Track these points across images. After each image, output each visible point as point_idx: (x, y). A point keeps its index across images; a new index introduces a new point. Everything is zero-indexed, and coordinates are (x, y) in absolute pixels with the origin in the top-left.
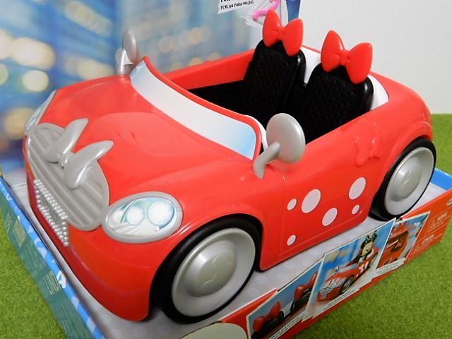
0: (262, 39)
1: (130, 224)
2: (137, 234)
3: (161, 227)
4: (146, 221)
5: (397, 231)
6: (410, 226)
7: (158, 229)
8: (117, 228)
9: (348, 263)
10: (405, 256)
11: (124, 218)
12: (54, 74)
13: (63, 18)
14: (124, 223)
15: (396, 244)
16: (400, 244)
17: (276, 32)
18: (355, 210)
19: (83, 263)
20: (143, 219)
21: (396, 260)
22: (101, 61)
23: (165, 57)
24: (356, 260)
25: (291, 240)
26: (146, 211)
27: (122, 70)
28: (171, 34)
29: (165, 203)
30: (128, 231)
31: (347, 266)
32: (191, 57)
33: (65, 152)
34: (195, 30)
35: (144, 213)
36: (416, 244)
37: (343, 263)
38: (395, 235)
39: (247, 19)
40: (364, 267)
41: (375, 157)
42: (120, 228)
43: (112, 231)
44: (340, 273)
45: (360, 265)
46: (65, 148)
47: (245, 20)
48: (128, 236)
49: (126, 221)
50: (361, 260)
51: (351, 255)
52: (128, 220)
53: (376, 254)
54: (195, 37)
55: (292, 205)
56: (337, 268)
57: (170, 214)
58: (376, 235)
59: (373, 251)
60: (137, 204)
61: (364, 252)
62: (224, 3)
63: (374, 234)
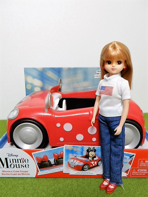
3: (13, 116)
9: (81, 156)
12: (42, 89)
23: (75, 88)
24: (87, 156)
28: (77, 82)
35: (13, 113)
37: (78, 154)
40: (94, 163)
44: (78, 159)
45: (91, 161)
51: (82, 153)
53: (100, 160)
54: (86, 84)
56: (75, 155)
58: (95, 150)
59: (97, 157)
61: (91, 155)
62: (97, 75)
63: (93, 148)
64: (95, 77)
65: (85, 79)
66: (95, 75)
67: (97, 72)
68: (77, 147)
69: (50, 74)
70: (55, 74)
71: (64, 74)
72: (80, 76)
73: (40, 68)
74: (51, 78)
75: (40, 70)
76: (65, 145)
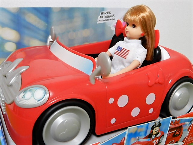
0: (115, 33)
1: (26, 99)
2: (27, 103)
3: (38, 101)
4: (32, 98)
5: (175, 124)
6: (183, 123)
7: (37, 101)
8: (20, 101)
9: (145, 137)
10: (183, 141)
11: (23, 97)
12: (19, 45)
13: (24, 20)
14: (23, 99)
15: (175, 132)
16: (178, 133)
17: (120, 30)
18: (151, 111)
19: (10, 123)
20: (32, 97)
21: (177, 142)
22: (41, 40)
23: (71, 41)
24: (150, 136)
25: (113, 121)
26: (33, 93)
27: (48, 43)
28: (74, 31)
29: (42, 90)
30: (24, 102)
31: (145, 138)
32: (84, 42)
33: (10, 71)
34: (86, 30)
35: (32, 94)
36: (189, 136)
37: (141, 136)
38: (173, 126)
39: (112, 27)
40: (156, 142)
41: (159, 83)
42: (21, 101)
43: (18, 103)
44: (140, 142)
45: (153, 140)
46: (10, 70)
47: (111, 27)
48: (24, 104)
49: (24, 98)
50: (153, 137)
51: (146, 132)
52: (25, 97)
53: (162, 135)
54: (86, 33)
55: (111, 101)
56: (137, 138)
57: (44, 95)
58: (160, 124)
59: (160, 133)
60: (30, 91)
61: (154, 133)
62: (100, 19)
63: (159, 122)
64: (98, 23)
65: (85, 25)
66: (98, 19)
67: (101, 15)
68: (142, 126)
69: (33, 19)
70: (40, 18)
71: (54, 17)
72: (78, 21)
73: (15, 8)
74: (33, 26)
75: (13, 11)
76: (128, 128)
